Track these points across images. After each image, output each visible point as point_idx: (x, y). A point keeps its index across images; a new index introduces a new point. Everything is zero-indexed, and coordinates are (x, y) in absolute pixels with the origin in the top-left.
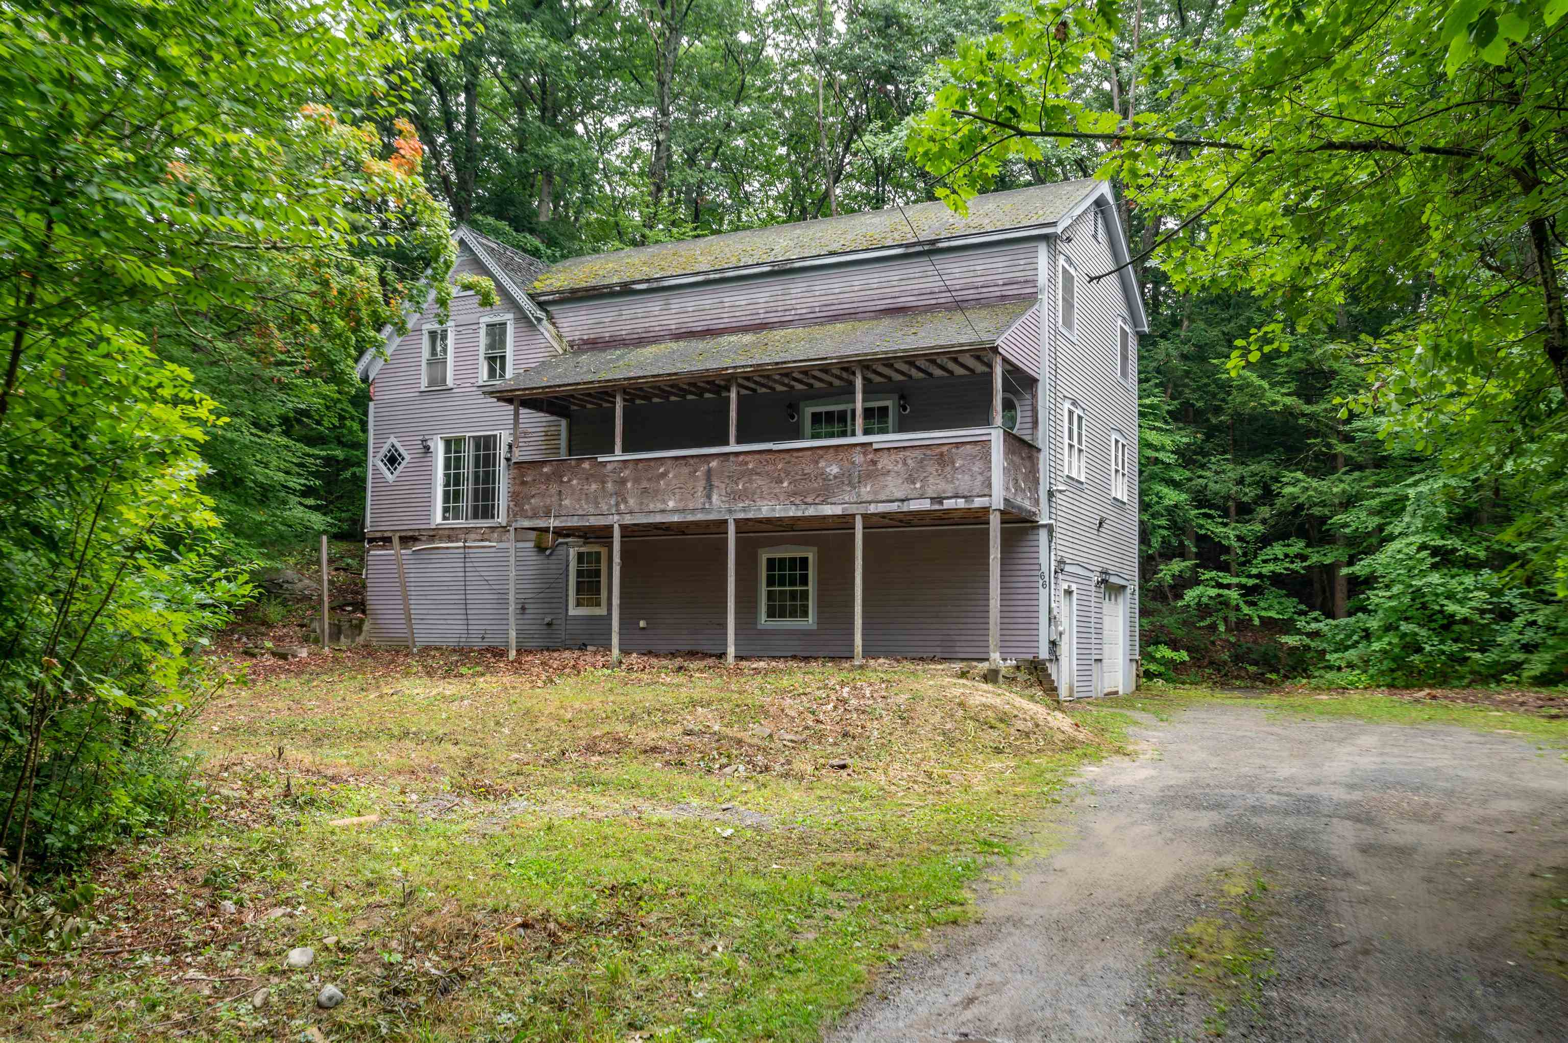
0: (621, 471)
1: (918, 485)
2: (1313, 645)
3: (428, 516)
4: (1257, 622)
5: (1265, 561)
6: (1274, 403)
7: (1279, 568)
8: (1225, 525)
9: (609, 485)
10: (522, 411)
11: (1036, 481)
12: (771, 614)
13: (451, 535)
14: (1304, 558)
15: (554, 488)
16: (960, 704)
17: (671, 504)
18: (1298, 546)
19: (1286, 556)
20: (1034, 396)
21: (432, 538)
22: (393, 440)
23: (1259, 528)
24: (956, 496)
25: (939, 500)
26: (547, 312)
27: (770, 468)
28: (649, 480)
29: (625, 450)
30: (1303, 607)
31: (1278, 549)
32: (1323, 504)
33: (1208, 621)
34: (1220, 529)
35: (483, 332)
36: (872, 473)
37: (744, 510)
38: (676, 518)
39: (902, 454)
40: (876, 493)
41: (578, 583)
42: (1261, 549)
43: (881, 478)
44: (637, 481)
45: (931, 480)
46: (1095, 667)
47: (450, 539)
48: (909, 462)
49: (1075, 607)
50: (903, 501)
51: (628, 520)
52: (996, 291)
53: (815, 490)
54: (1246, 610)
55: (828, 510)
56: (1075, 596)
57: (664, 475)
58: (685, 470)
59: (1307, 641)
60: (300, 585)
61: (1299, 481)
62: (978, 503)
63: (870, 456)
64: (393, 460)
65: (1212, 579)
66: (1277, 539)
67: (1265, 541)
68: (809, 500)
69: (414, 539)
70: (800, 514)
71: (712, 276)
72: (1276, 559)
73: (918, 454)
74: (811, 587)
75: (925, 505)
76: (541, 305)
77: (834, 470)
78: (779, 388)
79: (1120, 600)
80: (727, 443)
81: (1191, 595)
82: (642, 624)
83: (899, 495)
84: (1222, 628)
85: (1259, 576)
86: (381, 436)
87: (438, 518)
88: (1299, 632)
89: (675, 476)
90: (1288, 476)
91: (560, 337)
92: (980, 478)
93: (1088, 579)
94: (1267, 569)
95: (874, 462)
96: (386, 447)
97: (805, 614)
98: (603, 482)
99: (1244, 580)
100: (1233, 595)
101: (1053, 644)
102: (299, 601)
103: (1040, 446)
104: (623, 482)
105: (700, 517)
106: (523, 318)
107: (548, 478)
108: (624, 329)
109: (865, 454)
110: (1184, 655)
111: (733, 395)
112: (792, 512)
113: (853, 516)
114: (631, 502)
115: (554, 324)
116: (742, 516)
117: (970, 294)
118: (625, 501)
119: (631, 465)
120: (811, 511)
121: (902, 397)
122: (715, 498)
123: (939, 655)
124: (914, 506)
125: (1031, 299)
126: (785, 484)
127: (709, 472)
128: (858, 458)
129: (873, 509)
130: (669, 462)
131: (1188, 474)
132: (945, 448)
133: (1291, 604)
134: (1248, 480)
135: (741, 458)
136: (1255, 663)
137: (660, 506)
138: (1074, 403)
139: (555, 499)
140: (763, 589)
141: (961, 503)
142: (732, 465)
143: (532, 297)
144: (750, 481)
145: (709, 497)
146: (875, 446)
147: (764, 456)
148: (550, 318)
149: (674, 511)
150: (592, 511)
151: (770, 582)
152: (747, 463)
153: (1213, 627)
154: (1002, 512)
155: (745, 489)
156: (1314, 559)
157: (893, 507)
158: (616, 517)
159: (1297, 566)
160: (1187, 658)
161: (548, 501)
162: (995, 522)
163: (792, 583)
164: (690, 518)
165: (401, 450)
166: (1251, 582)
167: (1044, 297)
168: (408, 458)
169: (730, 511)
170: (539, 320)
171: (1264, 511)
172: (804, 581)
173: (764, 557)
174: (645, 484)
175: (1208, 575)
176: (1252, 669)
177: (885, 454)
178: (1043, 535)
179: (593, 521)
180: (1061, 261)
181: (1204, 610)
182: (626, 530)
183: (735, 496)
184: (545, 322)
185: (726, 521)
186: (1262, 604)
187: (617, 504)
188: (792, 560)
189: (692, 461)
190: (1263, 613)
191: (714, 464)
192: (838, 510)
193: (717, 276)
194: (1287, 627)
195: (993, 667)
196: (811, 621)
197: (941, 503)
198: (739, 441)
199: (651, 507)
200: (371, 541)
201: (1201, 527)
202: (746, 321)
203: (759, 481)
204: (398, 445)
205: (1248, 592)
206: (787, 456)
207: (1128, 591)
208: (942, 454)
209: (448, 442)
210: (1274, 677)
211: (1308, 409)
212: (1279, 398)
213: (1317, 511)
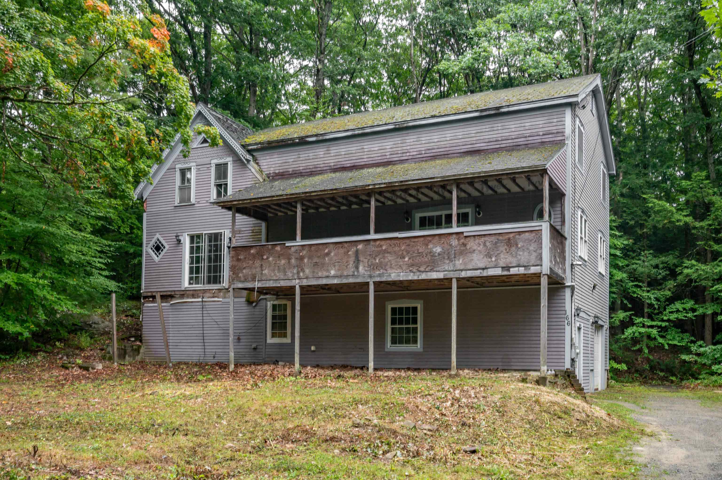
0: (301, 251)
1: (493, 259)
2: (699, 360)
3: (180, 282)
4: (667, 347)
5: (671, 312)
6: (678, 221)
7: (680, 316)
8: (648, 291)
9: (293, 261)
10: (237, 215)
11: (564, 258)
12: (394, 341)
13: (194, 294)
14: (693, 310)
15: (258, 263)
16: (535, 402)
17: (333, 272)
18: (690, 304)
19: (684, 309)
20: (562, 205)
21: (182, 296)
22: (158, 236)
23: (668, 293)
24: (519, 266)
25: (507, 268)
26: (253, 156)
27: (397, 249)
28: (319, 257)
29: (303, 238)
30: (693, 338)
31: (678, 305)
32: (706, 279)
33: (638, 347)
34: (645, 294)
35: (213, 169)
36: (463, 252)
37: (380, 275)
38: (336, 281)
39: (483, 239)
40: (465, 264)
41: (273, 324)
42: (668, 305)
43: (469, 255)
44: (310, 258)
45: (502, 256)
46: (591, 374)
47: (193, 296)
48: (488, 244)
49: (582, 338)
50: (483, 269)
51: (305, 283)
52: (538, 139)
53: (426, 263)
54: (661, 340)
55: (434, 275)
56: (582, 331)
57: (328, 254)
58: (342, 251)
59: (696, 358)
61: (694, 265)
62: (533, 270)
63: (462, 241)
64: (158, 248)
65: (641, 322)
66: (677, 300)
67: (671, 300)
68: (422, 269)
69: (171, 296)
70: (416, 278)
71: (357, 132)
72: (678, 311)
73: (493, 238)
74: (419, 326)
75: (498, 272)
76: (249, 152)
77: (438, 249)
78: (399, 201)
79: (600, 334)
80: (368, 233)
81: (629, 332)
82: (313, 348)
83: (482, 265)
84: (646, 351)
85: (669, 321)
86: (150, 234)
87: (186, 284)
88: (690, 353)
89: (335, 255)
90: (687, 263)
91: (261, 171)
92: (534, 254)
93: (588, 320)
94: (673, 317)
95: (464, 245)
96: (154, 240)
97: (415, 342)
98: (289, 259)
99: (659, 323)
100: (654, 332)
101: (573, 360)
103: (566, 235)
104: (302, 259)
105: (351, 280)
106: (238, 160)
107: (254, 257)
108: (301, 166)
109: (459, 239)
110: (624, 367)
111: (373, 203)
112: (411, 277)
113: (450, 280)
114: (307, 271)
115: (257, 163)
116: (378, 279)
117: (521, 141)
118: (303, 270)
119: (307, 248)
120: (423, 276)
121: (478, 206)
122: (361, 268)
123: (500, 368)
124: (492, 272)
125: (561, 144)
126: (407, 259)
127: (357, 252)
128: (454, 242)
129: (463, 274)
130: (331, 246)
131: (626, 262)
132: (511, 235)
133: (687, 337)
134: (661, 266)
135: (378, 243)
136: (662, 371)
137: (325, 274)
138: (583, 211)
139: (258, 269)
140: (389, 327)
141: (522, 270)
142: (372, 248)
143: (244, 146)
144: (384, 257)
145: (357, 268)
146: (465, 234)
147: (393, 242)
148: (255, 160)
149: (334, 277)
150: (282, 277)
151: (393, 322)
152: (381, 246)
153: (640, 350)
154: (549, 277)
155: (381, 263)
156: (700, 311)
157: (477, 273)
158: (297, 281)
159: (690, 315)
160: (626, 368)
161: (254, 271)
162: (544, 281)
163: (408, 323)
164: (345, 281)
165: (163, 242)
166: (664, 324)
167: (568, 142)
168: (167, 247)
169: (370, 277)
170: (248, 161)
171: (671, 284)
172: (415, 321)
173: (389, 307)
174: (316, 260)
175: (638, 320)
176: (662, 374)
177: (472, 239)
178: (568, 292)
179: (283, 284)
180: (578, 122)
181: (635, 341)
183: (373, 267)
184: (252, 162)
185: (367, 284)
186: (669, 337)
187: (298, 273)
188: (408, 309)
189: (346, 245)
190: (670, 342)
191: (360, 247)
192: (441, 275)
193: (360, 132)
194: (687, 350)
195: (543, 375)
196: (419, 346)
197: (509, 270)
198: (377, 231)
199: (320, 274)
200: (145, 298)
201: (634, 292)
202: (378, 160)
203: (389, 257)
204: (161, 239)
205: (663, 330)
206: (407, 241)
207: (604, 329)
208: (509, 239)
209: (192, 238)
210: (674, 378)
211: (698, 224)
212: (682, 218)
213: (704, 283)
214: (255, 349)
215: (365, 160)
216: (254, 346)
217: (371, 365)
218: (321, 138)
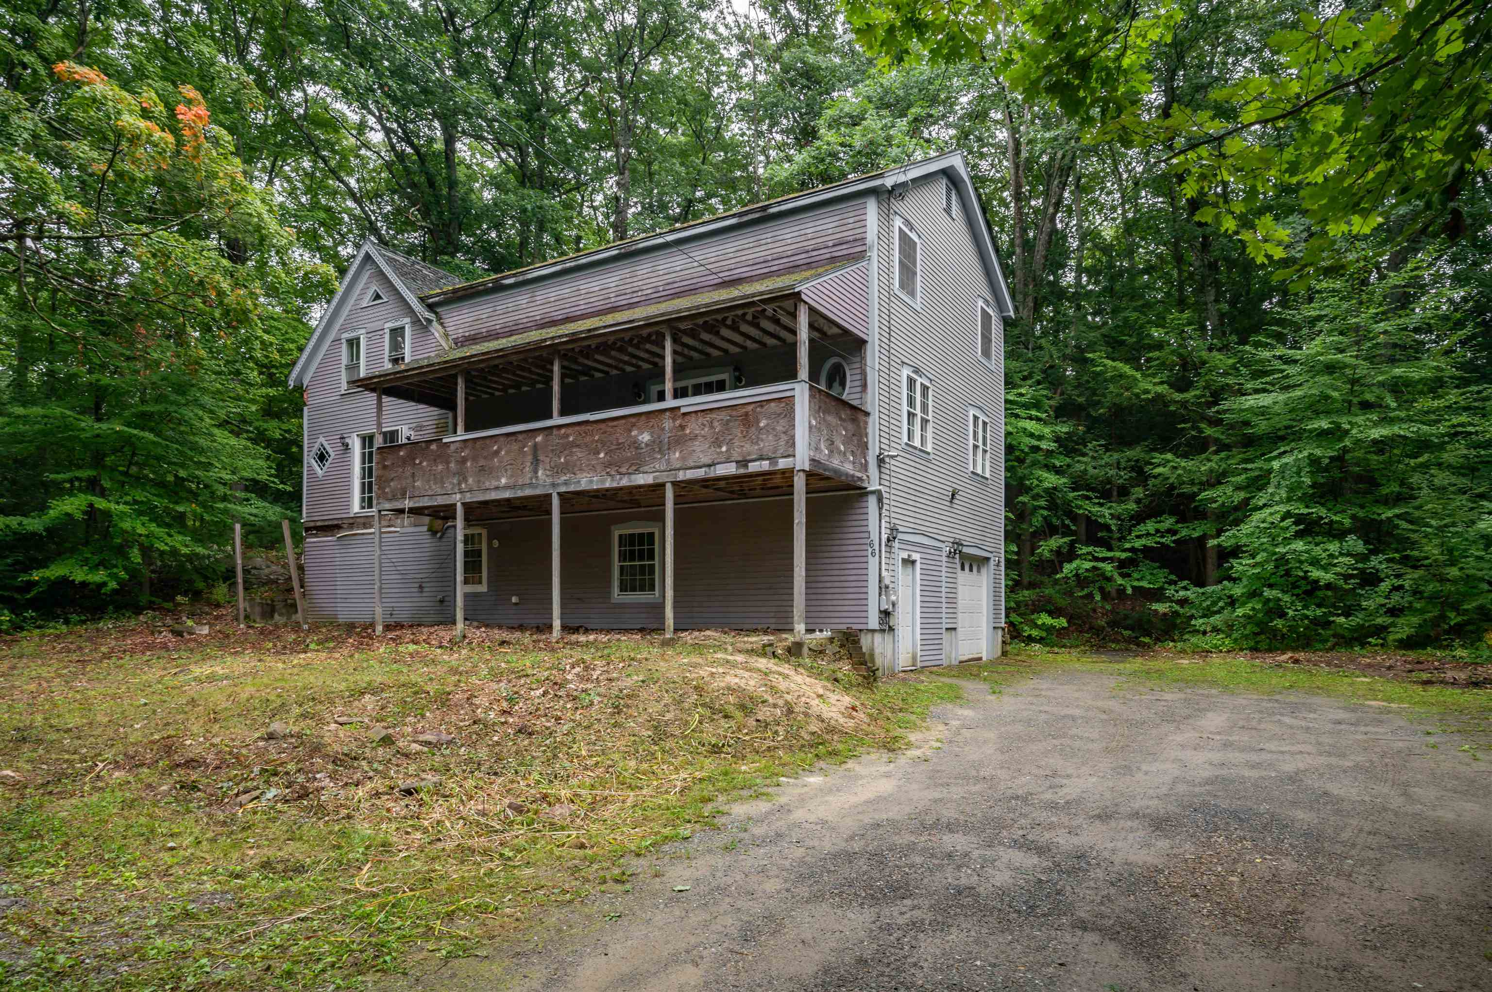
0: (462, 450)
1: (724, 449)
2: (1181, 611)
3: (349, 506)
4: (1129, 591)
5: (1138, 537)
6: (1146, 392)
7: (1149, 542)
8: (1101, 505)
9: (452, 465)
10: (385, 399)
11: (865, 446)
12: (623, 588)
13: (366, 522)
14: (1174, 532)
15: (409, 470)
17: (503, 481)
18: (1168, 522)
19: (1157, 531)
20: (863, 359)
21: (351, 526)
22: (322, 439)
23: (1132, 506)
24: (761, 458)
25: (743, 463)
26: (436, 313)
27: (588, 439)
28: (485, 458)
29: (468, 429)
30: (1173, 577)
31: (1150, 526)
32: (1192, 483)
33: (1086, 591)
34: (1097, 509)
35: (386, 338)
36: (680, 440)
37: (566, 483)
38: (507, 495)
39: (709, 417)
40: (683, 458)
41: (466, 563)
42: (1134, 526)
43: (690, 443)
44: (475, 459)
45: (737, 443)
46: (946, 636)
47: (365, 526)
48: (716, 424)
49: (918, 577)
50: (709, 466)
51: (469, 498)
52: (825, 254)
53: (627, 460)
54: (1120, 581)
55: (641, 479)
56: (918, 565)
57: (497, 453)
58: (515, 447)
59: (1177, 607)
60: (267, 571)
61: (1168, 461)
62: (783, 464)
63: (678, 422)
64: (322, 457)
65: (1088, 553)
66: (1149, 517)
67: (1139, 518)
68: (623, 470)
69: (338, 527)
70: (615, 485)
72: (1148, 534)
73: (724, 416)
74: (657, 562)
75: (729, 469)
76: (431, 307)
77: (645, 437)
78: (629, 369)
79: (984, 571)
80: (550, 417)
81: (1068, 568)
82: (514, 599)
83: (706, 460)
84: (1098, 597)
85: (1132, 550)
86: (313, 437)
87: (356, 507)
88: (1170, 599)
89: (507, 453)
90: (1158, 458)
91: (446, 335)
92: (784, 438)
93: (939, 549)
94: (1138, 544)
95: (682, 427)
96: (317, 445)
97: (653, 587)
98: (448, 463)
99: (1118, 554)
100: (1108, 567)
101: (886, 614)
102: (264, 584)
103: (869, 409)
104: (464, 461)
105: (528, 492)
106: (416, 322)
107: (404, 461)
108: (498, 323)
109: (674, 419)
110: (1063, 622)
111: (556, 368)
112: (608, 484)
113: (663, 485)
114: (470, 480)
115: (442, 324)
116: (563, 489)
117: (801, 259)
118: (465, 479)
119: (470, 444)
120: (625, 482)
121: (736, 369)
122: (540, 473)
124: (722, 470)
125: (858, 258)
126: (602, 455)
127: (535, 447)
128: (667, 424)
129: (681, 476)
130: (502, 439)
131: (1068, 460)
132: (750, 408)
133: (1162, 576)
134: (1123, 465)
135: (563, 431)
136: (1132, 629)
137: (495, 483)
138: (917, 371)
139: (409, 480)
140: (616, 565)
141: (765, 465)
142: (555, 439)
143: (422, 300)
144: (571, 454)
145: (536, 472)
146: (683, 410)
147: (583, 427)
148: (439, 319)
149: (506, 487)
150: (439, 491)
151: (623, 557)
152: (568, 436)
153: (1090, 596)
154: (809, 475)
155: (567, 463)
156: (1184, 533)
157: (700, 473)
158: (458, 496)
159: (1168, 540)
160: (1066, 625)
161: (404, 483)
162: (800, 483)
163: (641, 558)
164: (520, 494)
165: (328, 448)
166: (1124, 555)
167: (873, 256)
168: (332, 454)
169: (554, 485)
170: (429, 321)
171: (1138, 492)
172: (651, 555)
174: (482, 462)
175: (1085, 550)
176: (1127, 633)
177: (693, 417)
178: (872, 501)
179: (440, 501)
180: (898, 222)
181: (1081, 580)
182: (469, 508)
183: (558, 470)
184: (434, 323)
185: (550, 496)
186: (1135, 575)
187: (459, 484)
188: (641, 535)
189: (520, 437)
190: (1136, 584)
191: (539, 439)
192: (649, 479)
194: (1157, 595)
195: (797, 639)
196: (657, 594)
197: (746, 466)
198: (563, 413)
199: (487, 484)
200: (307, 529)
201: (1079, 507)
202: (600, 305)
203: (579, 453)
204: (326, 444)
205: (1122, 564)
206: (603, 426)
207: (992, 563)
208: (746, 414)
209: (363, 439)
210: (1147, 640)
211: (1178, 396)
212: (1150, 387)
213: (1187, 489)
214: (442, 601)
215: (583, 307)
216: (439, 597)
217: (557, 624)
218: (521, 278)
